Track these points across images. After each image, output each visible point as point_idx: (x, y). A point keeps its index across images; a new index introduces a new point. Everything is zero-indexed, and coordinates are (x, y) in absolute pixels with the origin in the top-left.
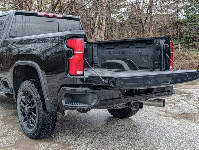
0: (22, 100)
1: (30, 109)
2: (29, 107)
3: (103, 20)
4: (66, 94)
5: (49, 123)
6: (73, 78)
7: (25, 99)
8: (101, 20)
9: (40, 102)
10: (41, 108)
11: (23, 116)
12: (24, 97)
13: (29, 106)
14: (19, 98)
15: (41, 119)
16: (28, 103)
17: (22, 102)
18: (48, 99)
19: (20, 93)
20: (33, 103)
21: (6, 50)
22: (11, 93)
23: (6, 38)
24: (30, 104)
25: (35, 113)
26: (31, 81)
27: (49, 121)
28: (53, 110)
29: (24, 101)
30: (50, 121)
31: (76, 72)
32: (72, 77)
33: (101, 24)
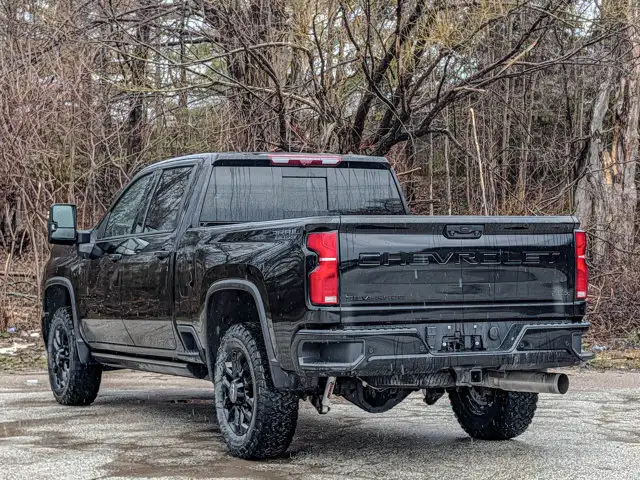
0: (225, 373)
1: (241, 390)
2: (241, 385)
3: (626, 98)
4: (305, 343)
5: (280, 418)
6: (319, 310)
7: (231, 368)
8: (621, 102)
9: (261, 368)
10: (263, 383)
11: (226, 411)
12: (229, 365)
13: (239, 382)
14: (218, 369)
15: (262, 407)
16: (237, 376)
17: (225, 378)
18: (274, 360)
19: (222, 356)
20: (247, 374)
21: (193, 255)
22: (201, 362)
23: (191, 227)
24: (242, 378)
25: (251, 396)
26: (243, 324)
27: (280, 412)
28: (286, 385)
29: (230, 372)
30: (282, 413)
31: (323, 299)
32: (317, 308)
33: (618, 117)
